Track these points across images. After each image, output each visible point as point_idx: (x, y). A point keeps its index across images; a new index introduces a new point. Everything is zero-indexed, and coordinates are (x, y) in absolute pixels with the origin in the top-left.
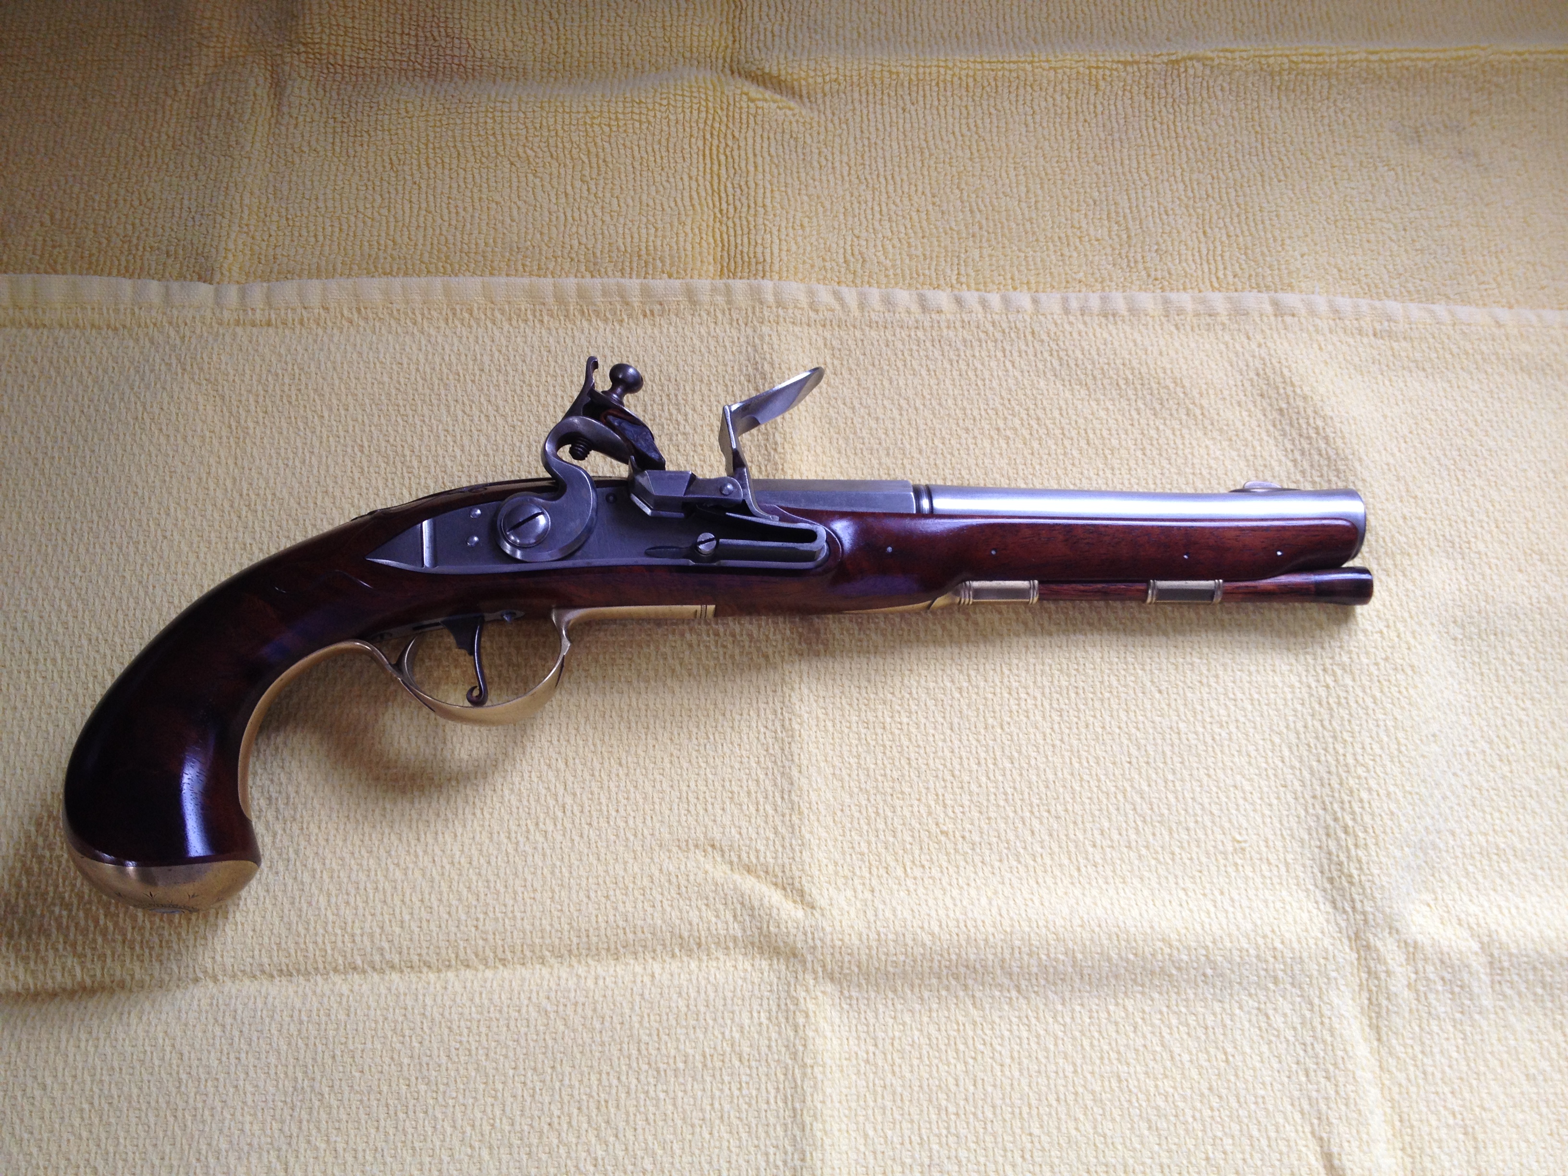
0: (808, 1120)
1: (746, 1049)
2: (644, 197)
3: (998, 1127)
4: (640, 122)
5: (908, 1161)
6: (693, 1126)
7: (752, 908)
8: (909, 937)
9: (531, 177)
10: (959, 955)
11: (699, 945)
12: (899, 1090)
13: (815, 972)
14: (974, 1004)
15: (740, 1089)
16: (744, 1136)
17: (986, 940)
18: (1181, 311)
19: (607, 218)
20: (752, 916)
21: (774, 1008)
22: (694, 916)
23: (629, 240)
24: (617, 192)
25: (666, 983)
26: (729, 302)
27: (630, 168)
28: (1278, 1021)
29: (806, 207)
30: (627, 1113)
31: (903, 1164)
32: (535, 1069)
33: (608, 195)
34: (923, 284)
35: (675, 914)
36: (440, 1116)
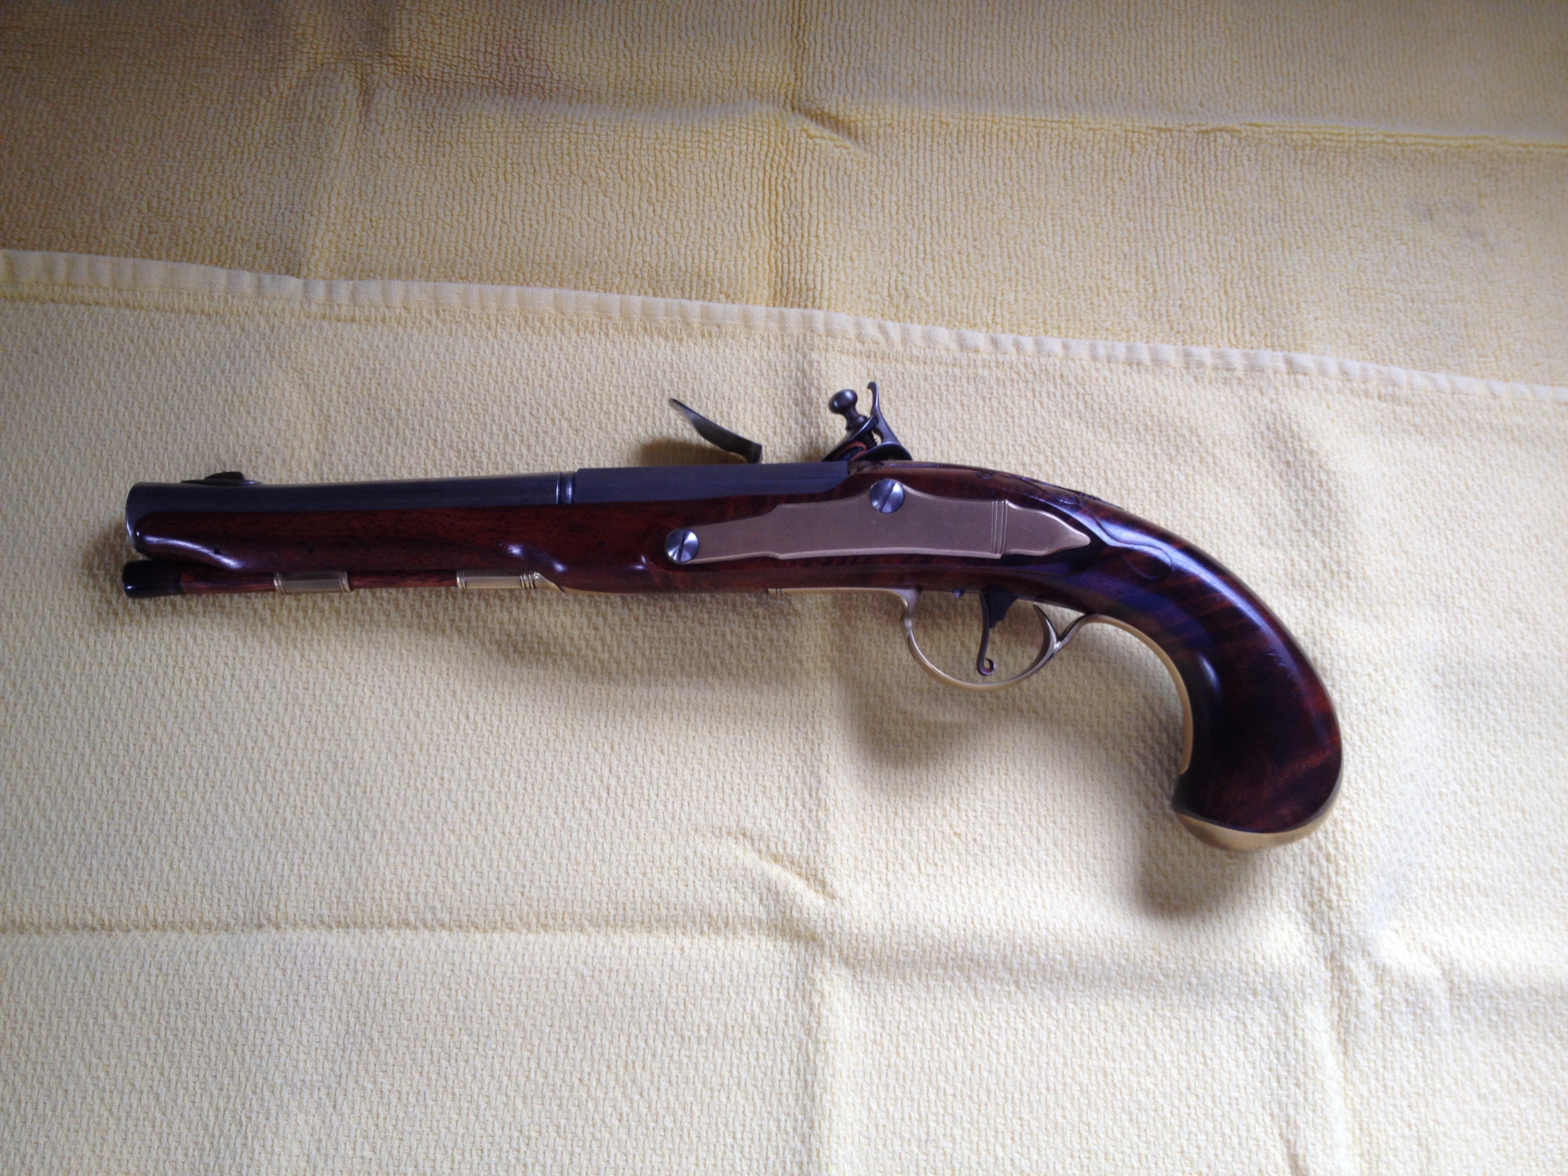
0: (818, 1091)
1: (764, 1023)
2: (706, 222)
3: (991, 1110)
4: (706, 150)
5: (907, 1135)
6: (712, 1090)
7: (778, 894)
8: (920, 929)
9: (601, 196)
10: (964, 949)
11: (726, 924)
12: (902, 1069)
13: (831, 956)
14: (976, 996)
15: (757, 1059)
16: (759, 1102)
17: (991, 937)
18: (1201, 365)
19: (671, 240)
20: (777, 901)
21: (792, 987)
22: (723, 897)
23: (690, 260)
24: (681, 215)
25: (695, 957)
26: (782, 329)
27: (694, 193)
28: (1254, 1030)
29: (856, 241)
30: (652, 1074)
31: (902, 1138)
32: (569, 1028)
33: (672, 217)
34: (961, 322)
35: (706, 894)
36: (479, 1065)
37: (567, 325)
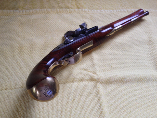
0: (100, 100)
1: (91, 92)
3: (124, 99)
5: (113, 104)
6: (86, 102)
7: (90, 75)
8: (110, 77)
10: (116, 79)
11: (84, 80)
12: (111, 96)
13: (99, 82)
14: (118, 85)
15: (91, 97)
16: (92, 103)
17: (119, 77)
18: (129, 11)
20: (90, 76)
21: (94, 87)
22: (83, 77)
25: (80, 85)
26: (79, 11)
30: (77, 101)
31: (113, 105)
32: (65, 96)
35: (81, 77)
36: (53, 102)
37: (53, 13)
